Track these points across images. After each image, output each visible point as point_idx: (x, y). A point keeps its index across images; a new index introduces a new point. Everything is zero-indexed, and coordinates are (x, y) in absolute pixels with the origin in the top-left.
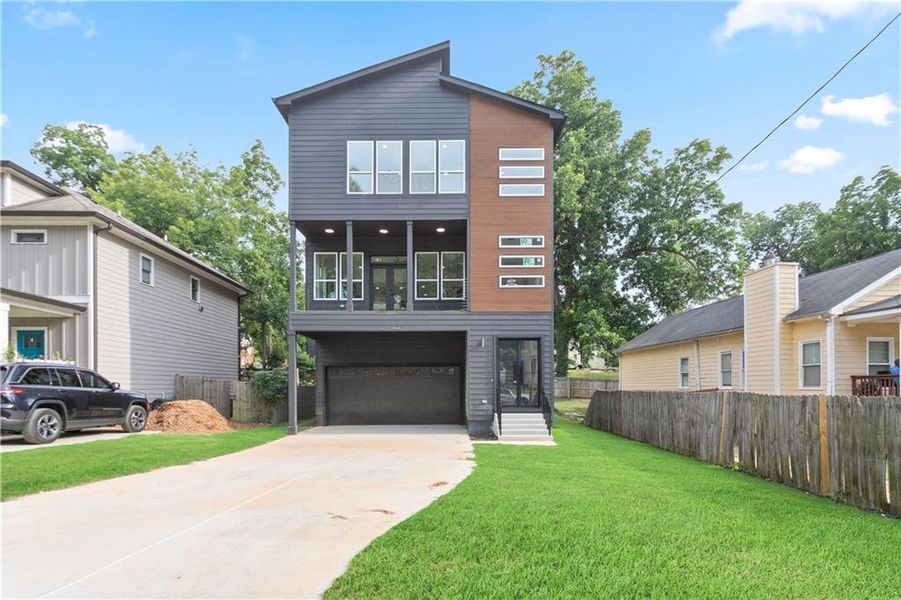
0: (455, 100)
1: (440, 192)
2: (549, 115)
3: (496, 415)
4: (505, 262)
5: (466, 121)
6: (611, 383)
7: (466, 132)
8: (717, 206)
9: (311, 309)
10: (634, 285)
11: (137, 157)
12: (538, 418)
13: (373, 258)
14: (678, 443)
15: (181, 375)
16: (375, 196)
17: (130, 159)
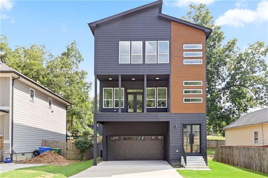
0: (164, 24)
1: (158, 63)
2: (204, 30)
3: (182, 157)
4: (186, 92)
5: (169, 33)
6: (220, 142)
7: (169, 37)
8: (264, 70)
9: (102, 112)
10: (228, 102)
11: (21, 48)
12: (201, 158)
13: (128, 90)
14: (264, 169)
15: (45, 139)
16: (131, 64)
17: (18, 49)
